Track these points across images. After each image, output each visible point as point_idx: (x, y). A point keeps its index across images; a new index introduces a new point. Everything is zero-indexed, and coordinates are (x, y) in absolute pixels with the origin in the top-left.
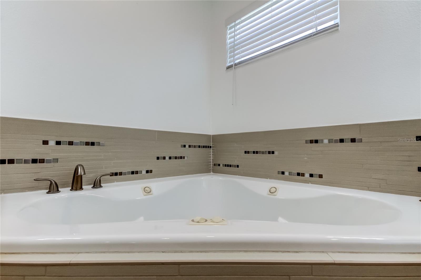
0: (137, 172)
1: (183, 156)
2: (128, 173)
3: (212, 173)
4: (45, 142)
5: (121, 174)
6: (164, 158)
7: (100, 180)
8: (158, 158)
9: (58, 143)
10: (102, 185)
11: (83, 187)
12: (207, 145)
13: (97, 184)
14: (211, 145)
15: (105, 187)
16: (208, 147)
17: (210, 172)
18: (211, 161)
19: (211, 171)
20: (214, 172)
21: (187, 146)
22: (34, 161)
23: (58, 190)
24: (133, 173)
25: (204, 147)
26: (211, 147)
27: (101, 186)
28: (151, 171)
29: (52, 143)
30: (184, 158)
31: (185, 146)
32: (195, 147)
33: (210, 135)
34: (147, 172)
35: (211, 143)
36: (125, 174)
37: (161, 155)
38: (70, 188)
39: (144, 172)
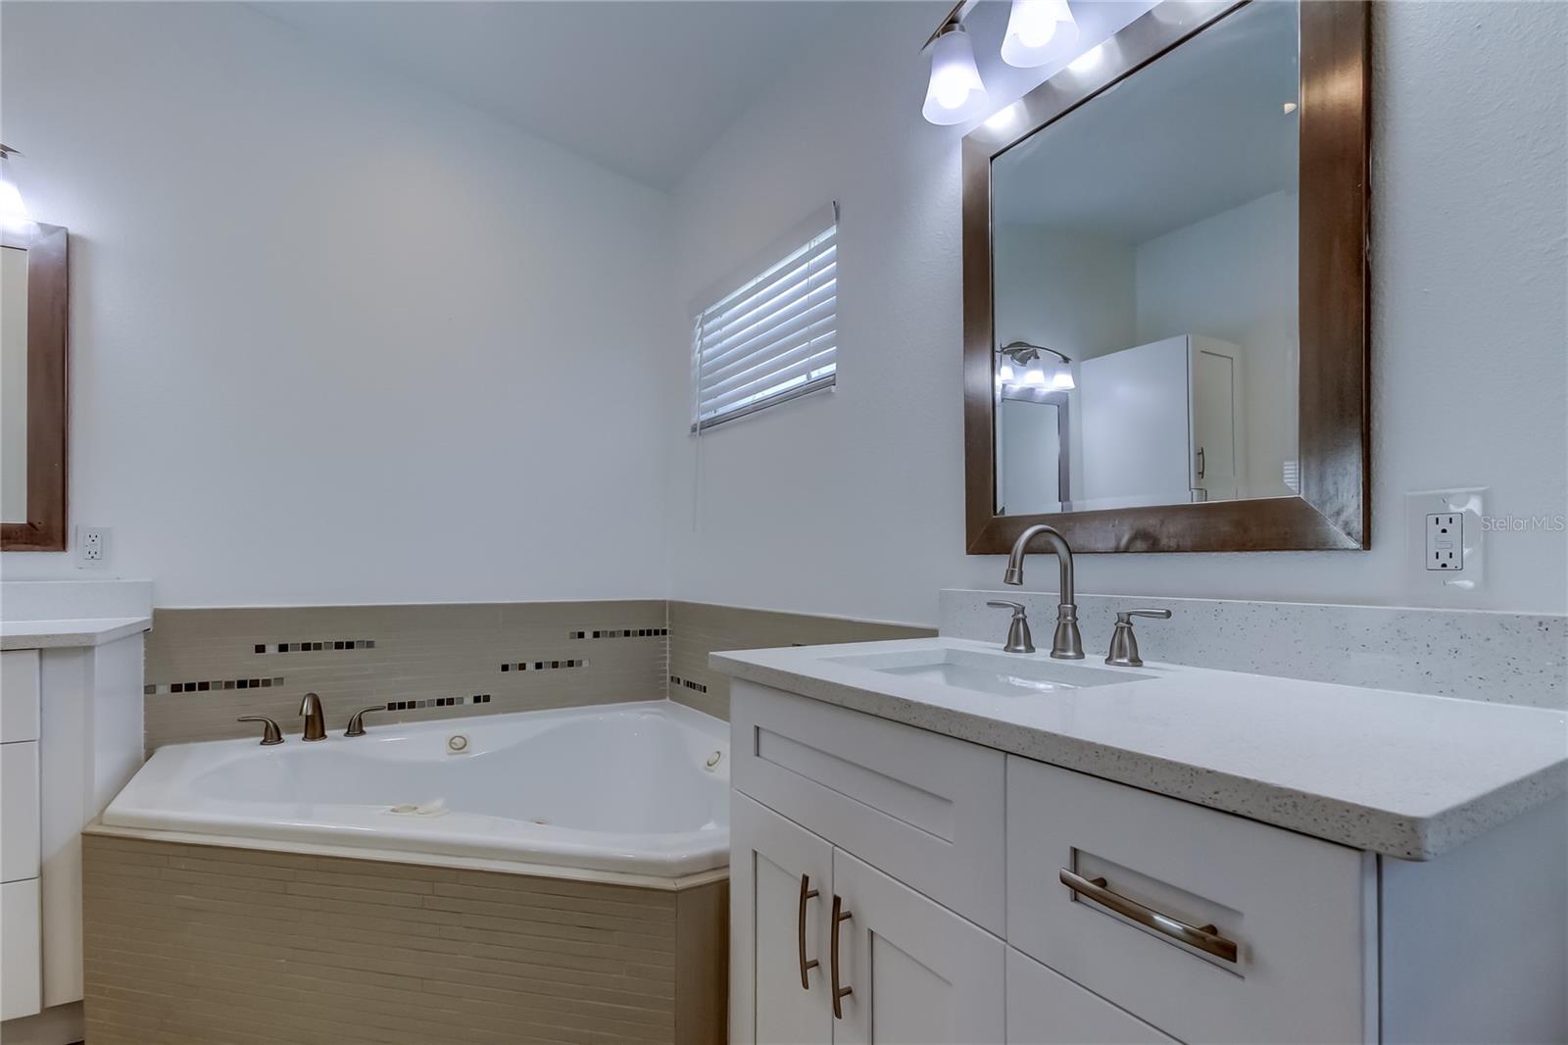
0: (451, 702)
1: (575, 659)
2: (430, 703)
3: (668, 700)
4: (260, 649)
5: (412, 705)
6: (522, 667)
7: (360, 720)
8: (505, 668)
9: (283, 648)
10: (364, 729)
11: (326, 733)
12: (653, 628)
13: (355, 728)
14: (667, 628)
15: (371, 733)
16: (657, 633)
17: (664, 697)
18: (667, 668)
19: (668, 693)
20: (674, 697)
21: (588, 635)
22: (242, 684)
23: (280, 738)
24: (440, 702)
25: (642, 633)
26: (664, 632)
27: (362, 732)
28: (487, 699)
29: (272, 649)
30: (580, 663)
31: (581, 635)
32: (612, 634)
33: (664, 602)
34: (477, 699)
35: (667, 623)
36: (422, 704)
37: (512, 660)
38: (303, 735)
39: (469, 701)
